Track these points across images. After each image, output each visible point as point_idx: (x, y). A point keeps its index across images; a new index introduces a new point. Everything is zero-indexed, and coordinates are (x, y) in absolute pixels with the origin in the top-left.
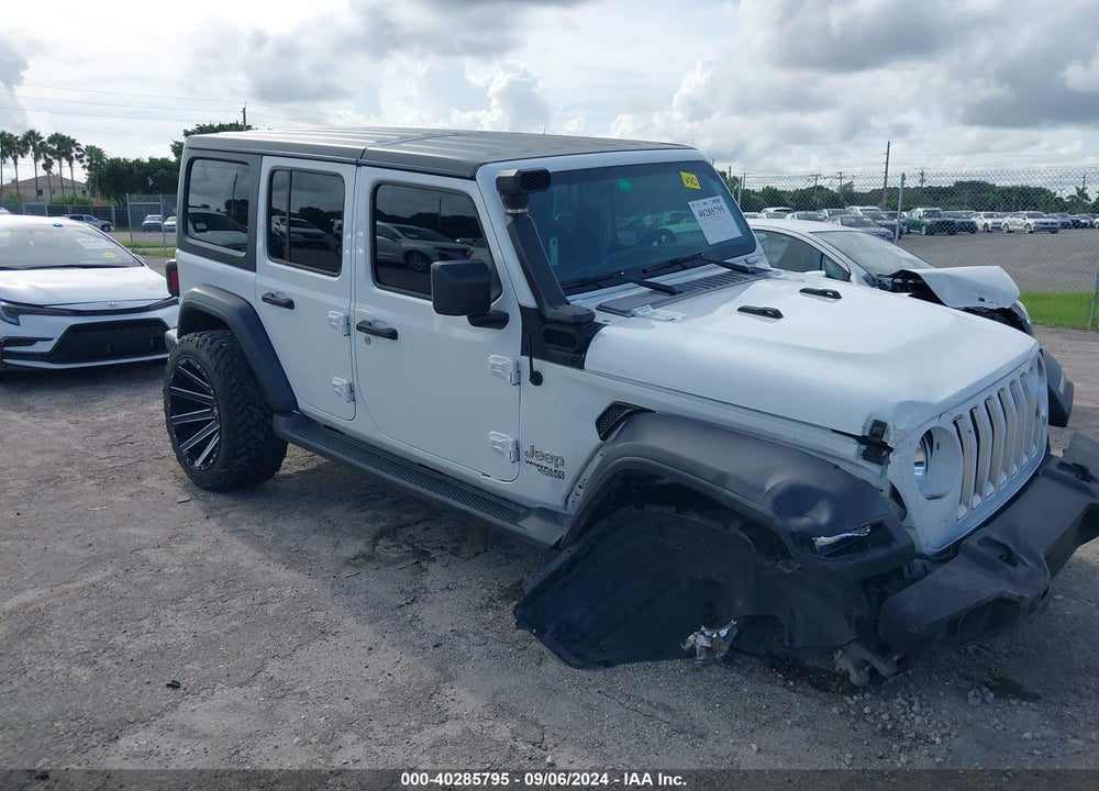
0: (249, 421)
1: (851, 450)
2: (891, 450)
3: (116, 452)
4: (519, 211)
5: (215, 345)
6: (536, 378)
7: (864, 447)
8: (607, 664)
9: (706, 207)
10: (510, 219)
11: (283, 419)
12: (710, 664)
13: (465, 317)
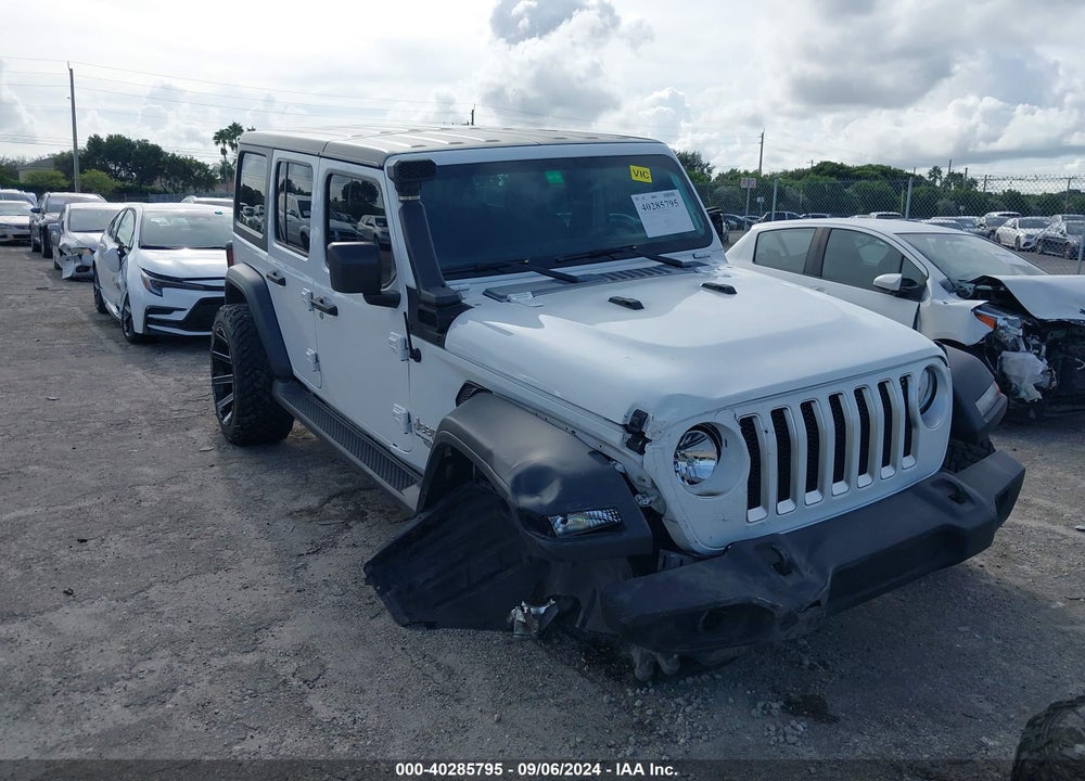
0: (255, 384)
1: (617, 437)
2: (648, 441)
3: (191, 406)
4: (410, 198)
5: (237, 316)
6: (416, 355)
7: (629, 436)
8: (431, 626)
9: (654, 201)
10: (401, 205)
11: (280, 384)
12: (526, 640)
13: (361, 294)
